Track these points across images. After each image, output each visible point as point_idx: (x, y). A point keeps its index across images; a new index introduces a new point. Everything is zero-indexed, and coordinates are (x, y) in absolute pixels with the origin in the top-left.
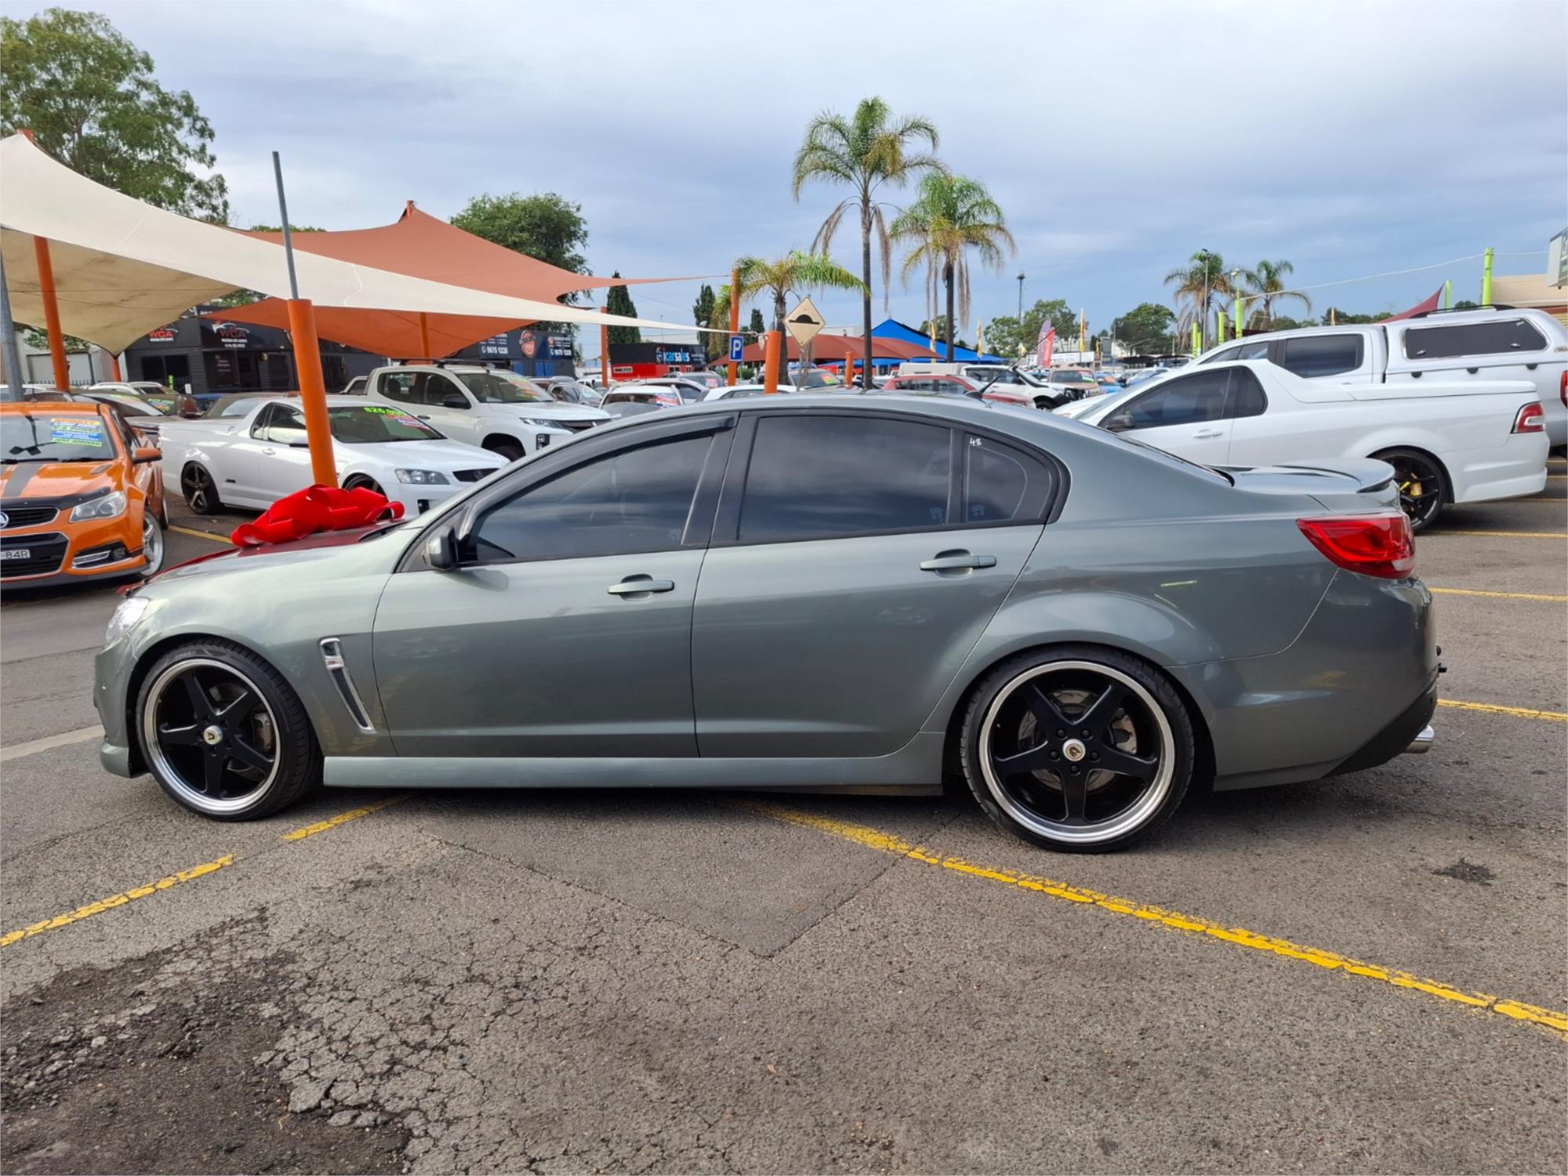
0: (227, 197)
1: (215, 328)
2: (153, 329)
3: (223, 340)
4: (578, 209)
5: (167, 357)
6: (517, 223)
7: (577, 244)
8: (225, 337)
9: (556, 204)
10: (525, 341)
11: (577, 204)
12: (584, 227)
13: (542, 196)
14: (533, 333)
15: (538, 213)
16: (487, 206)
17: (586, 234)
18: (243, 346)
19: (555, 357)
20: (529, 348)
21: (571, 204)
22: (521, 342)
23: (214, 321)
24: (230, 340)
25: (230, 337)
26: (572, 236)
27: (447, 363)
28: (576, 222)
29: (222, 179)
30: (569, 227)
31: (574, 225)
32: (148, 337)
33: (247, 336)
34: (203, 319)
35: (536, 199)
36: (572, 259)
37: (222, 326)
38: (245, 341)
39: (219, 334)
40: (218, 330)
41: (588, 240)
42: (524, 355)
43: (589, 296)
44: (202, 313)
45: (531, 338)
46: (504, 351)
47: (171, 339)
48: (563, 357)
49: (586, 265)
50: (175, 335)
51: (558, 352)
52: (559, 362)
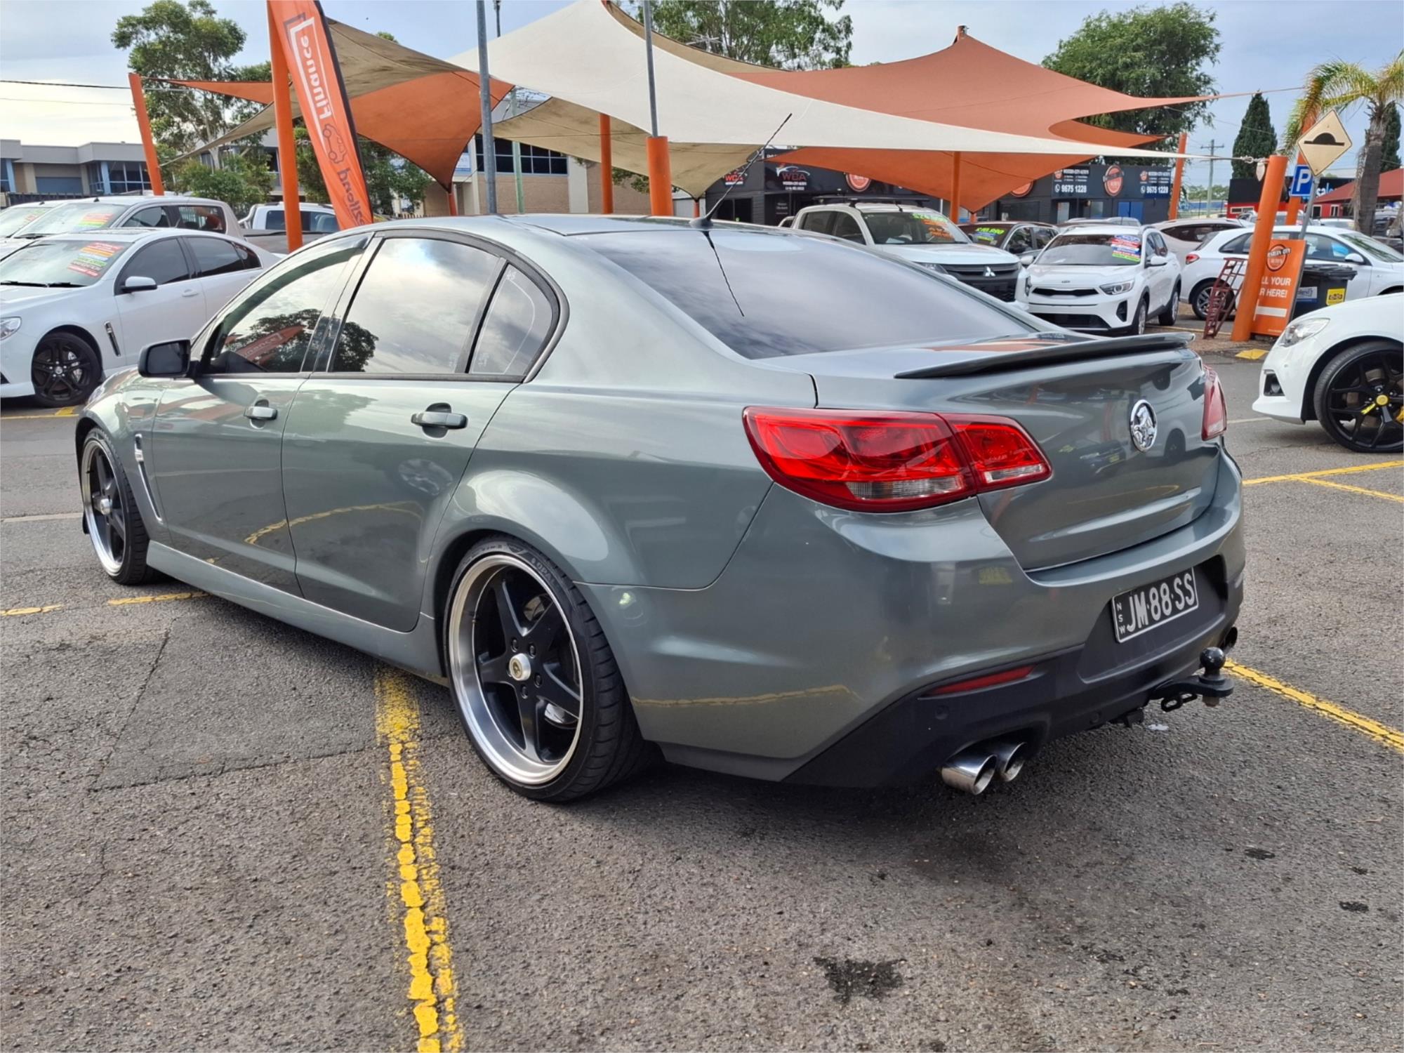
0: (852, 38)
1: (779, 171)
2: (728, 172)
3: (785, 183)
4: (1212, 19)
5: (737, 201)
6: (1132, 41)
7: (1206, 61)
8: (787, 180)
9: (1185, 15)
10: (1111, 177)
11: (1211, 13)
12: (1216, 40)
13: (1169, 8)
14: (1122, 169)
15: (1160, 27)
16: (1104, 24)
17: (1217, 48)
18: (803, 189)
19: (1147, 196)
20: (1114, 186)
21: (1203, 14)
22: (1105, 179)
23: (778, 164)
24: (790, 183)
25: (791, 180)
26: (1200, 51)
27: (858, 201)
28: (1206, 34)
29: (850, 20)
30: (1197, 40)
31: (1205, 38)
32: (723, 180)
33: (808, 180)
34: (766, 161)
35: (1160, 11)
36: (1198, 79)
37: (785, 169)
38: (804, 184)
39: (782, 177)
40: (781, 174)
41: (1218, 56)
42: (1106, 193)
43: (1209, 121)
44: (769, 156)
45: (1118, 175)
46: (1082, 189)
47: (741, 183)
48: (1158, 195)
49: (1214, 86)
50: (745, 179)
51: (1150, 190)
52: (1150, 202)
